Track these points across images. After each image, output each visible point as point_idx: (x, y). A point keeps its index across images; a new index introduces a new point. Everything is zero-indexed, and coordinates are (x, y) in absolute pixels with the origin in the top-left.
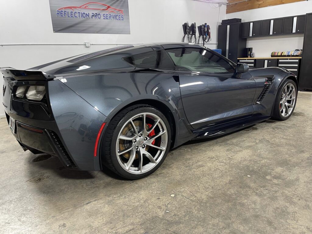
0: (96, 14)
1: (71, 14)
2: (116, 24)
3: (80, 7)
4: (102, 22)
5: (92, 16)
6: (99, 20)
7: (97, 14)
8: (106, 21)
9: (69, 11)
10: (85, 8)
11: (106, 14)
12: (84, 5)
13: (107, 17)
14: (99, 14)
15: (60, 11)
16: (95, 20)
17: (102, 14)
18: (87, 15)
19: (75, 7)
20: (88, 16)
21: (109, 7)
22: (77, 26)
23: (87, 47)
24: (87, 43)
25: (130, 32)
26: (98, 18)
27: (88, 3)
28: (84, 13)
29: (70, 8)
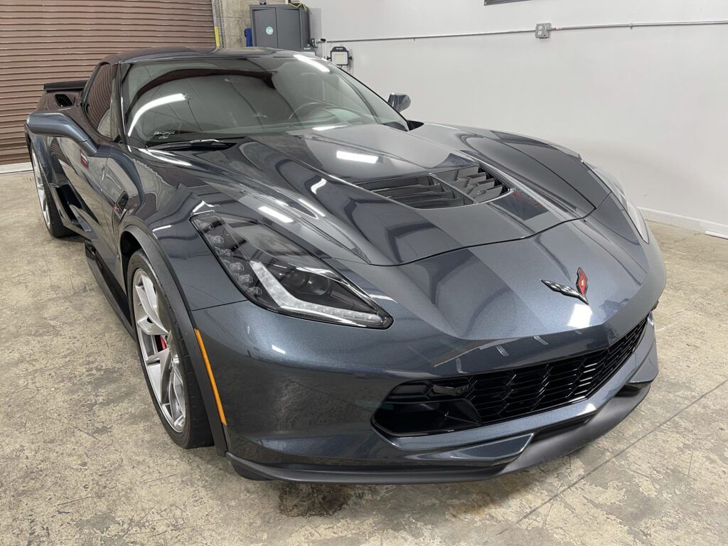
23: (541, 38)
24: (541, 28)
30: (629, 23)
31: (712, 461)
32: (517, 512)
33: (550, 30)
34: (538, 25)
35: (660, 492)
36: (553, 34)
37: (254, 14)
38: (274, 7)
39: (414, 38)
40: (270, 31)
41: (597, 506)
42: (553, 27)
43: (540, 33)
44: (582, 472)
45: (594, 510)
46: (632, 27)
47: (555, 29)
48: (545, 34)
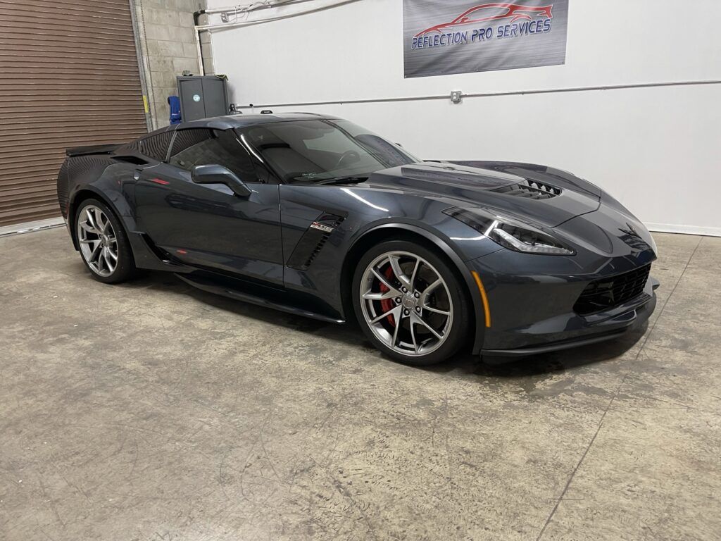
0: (481, 30)
1: (435, 40)
3: (453, 23)
4: (495, 44)
5: (473, 35)
6: (486, 41)
7: (483, 30)
8: (503, 40)
9: (432, 35)
10: (463, 22)
11: (504, 26)
12: (461, 17)
13: (506, 31)
14: (490, 29)
15: (418, 38)
16: (479, 44)
17: (495, 27)
18: (463, 35)
19: (443, 26)
20: (465, 38)
21: (514, 8)
22: (445, 60)
23: (455, 102)
24: (455, 94)
25: (564, 60)
26: (487, 37)
27: (468, 12)
28: (459, 33)
29: (435, 28)
30: (520, 90)
31: (697, 323)
32: (632, 356)
33: (461, 97)
34: (452, 93)
35: (685, 337)
36: (464, 100)
37: (181, 84)
38: (201, 78)
39: (341, 103)
40: (197, 98)
41: (665, 347)
42: (463, 94)
43: (455, 98)
46: (523, 93)
47: (466, 96)
48: (457, 99)
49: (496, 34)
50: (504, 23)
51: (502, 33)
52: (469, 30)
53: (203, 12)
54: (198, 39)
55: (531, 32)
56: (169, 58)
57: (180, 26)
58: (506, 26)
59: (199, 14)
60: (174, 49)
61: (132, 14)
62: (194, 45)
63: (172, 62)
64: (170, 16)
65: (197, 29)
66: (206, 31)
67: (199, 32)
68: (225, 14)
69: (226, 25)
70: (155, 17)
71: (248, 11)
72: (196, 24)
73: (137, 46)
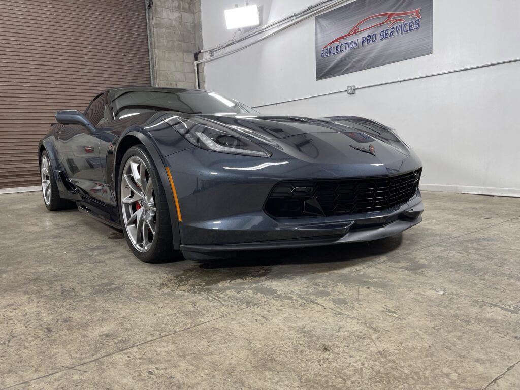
0: (367, 36)
1: (337, 49)
2: (403, 41)
3: (348, 35)
4: (380, 45)
5: (362, 41)
6: (373, 45)
7: (370, 36)
8: (385, 41)
9: (335, 45)
10: (355, 33)
11: (385, 30)
12: (353, 29)
13: (386, 34)
14: (374, 34)
15: (325, 49)
16: (368, 47)
17: (378, 33)
18: (355, 42)
19: (342, 38)
20: (357, 44)
21: (391, 15)
23: (351, 94)
24: (350, 88)
25: (432, 50)
26: (373, 41)
27: (359, 24)
28: (353, 42)
29: (336, 40)
30: (399, 80)
31: (461, 253)
32: (348, 271)
33: (355, 89)
34: (348, 87)
35: (431, 262)
36: (357, 91)
39: (277, 104)
42: (357, 87)
43: (350, 91)
44: (386, 259)
45: (393, 269)
46: (400, 82)
47: (358, 89)
48: (352, 91)
49: (379, 37)
50: (384, 28)
51: (384, 36)
52: (359, 38)
53: (200, 52)
54: (196, 69)
55: (405, 32)
56: (174, 82)
57: (184, 62)
58: (386, 30)
59: (198, 54)
60: (179, 76)
61: (150, 53)
62: (193, 74)
63: (176, 85)
64: (177, 55)
65: (196, 63)
66: (201, 63)
67: (197, 65)
68: (212, 52)
69: (213, 58)
70: (167, 56)
71: (225, 47)
72: (196, 60)
73: (151, 73)
